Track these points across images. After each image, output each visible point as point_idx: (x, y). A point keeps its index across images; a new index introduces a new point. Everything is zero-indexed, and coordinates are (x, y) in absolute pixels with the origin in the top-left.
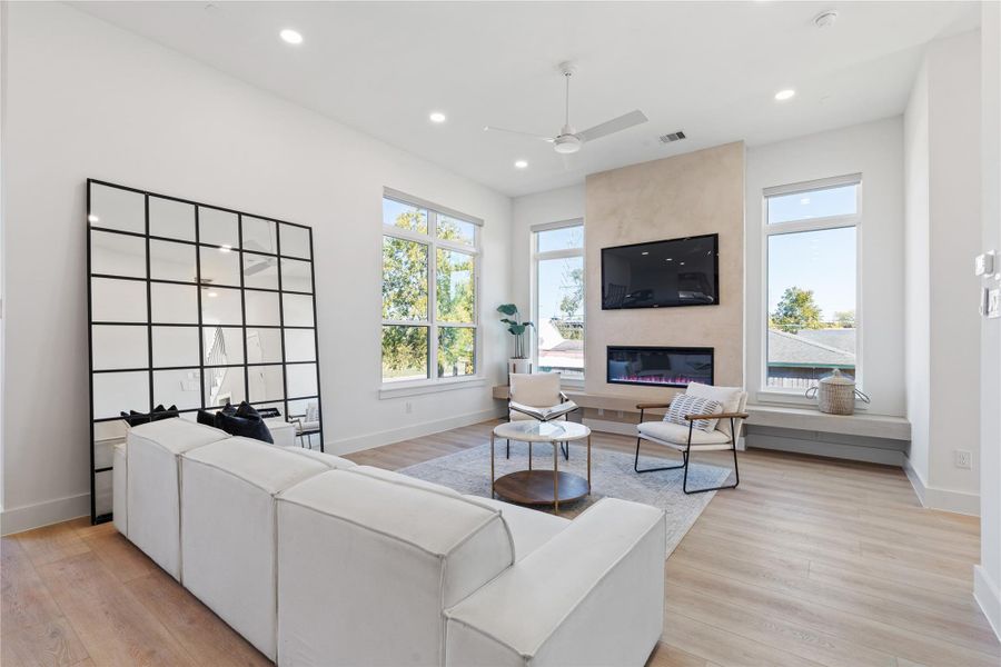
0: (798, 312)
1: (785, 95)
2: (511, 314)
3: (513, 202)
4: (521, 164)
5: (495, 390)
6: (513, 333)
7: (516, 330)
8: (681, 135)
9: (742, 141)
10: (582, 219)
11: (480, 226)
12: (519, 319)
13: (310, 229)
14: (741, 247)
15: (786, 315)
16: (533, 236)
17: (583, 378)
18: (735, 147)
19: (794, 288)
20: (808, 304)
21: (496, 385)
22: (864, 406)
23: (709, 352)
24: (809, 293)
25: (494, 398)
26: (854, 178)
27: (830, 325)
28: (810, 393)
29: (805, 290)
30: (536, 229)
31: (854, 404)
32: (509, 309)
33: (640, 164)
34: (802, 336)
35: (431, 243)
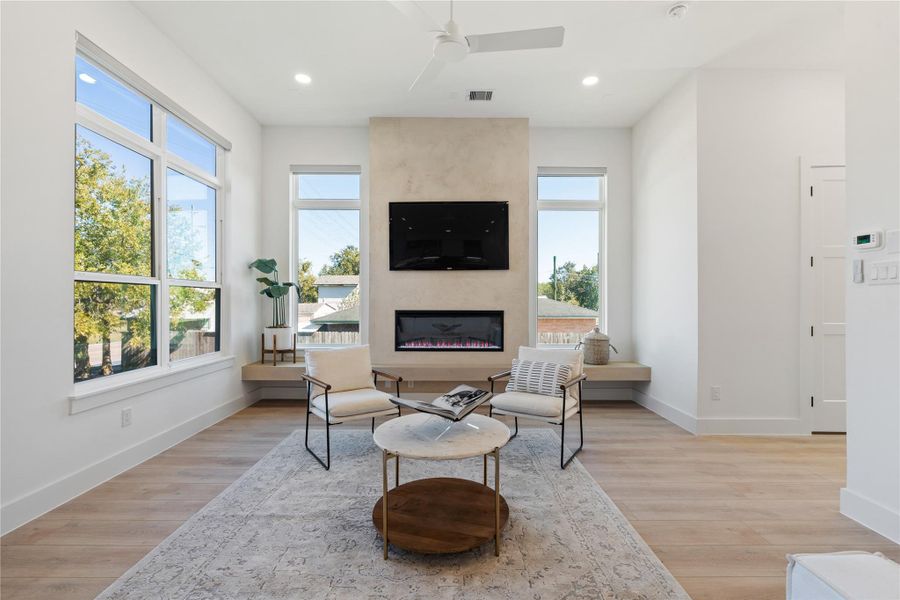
1: (590, 81)
2: (269, 272)
3: (264, 131)
4: (303, 79)
5: (244, 370)
6: (270, 295)
7: (275, 291)
8: (488, 96)
9: (527, 119)
10: (359, 167)
12: (279, 277)
16: (293, 178)
18: (522, 123)
21: (245, 364)
23: (498, 315)
25: (245, 382)
26: (600, 171)
30: (297, 170)
32: (266, 265)
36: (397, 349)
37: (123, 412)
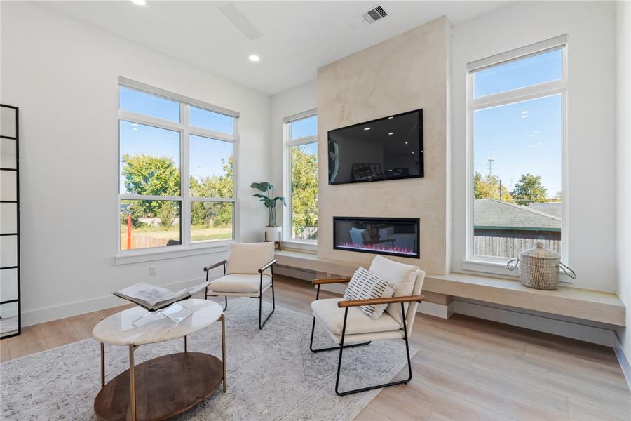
0: (530, 191)
2: (265, 190)
3: (270, 99)
4: (254, 58)
6: (267, 206)
7: (270, 203)
9: (444, 17)
11: (237, 117)
12: (269, 194)
13: (17, 109)
14: (444, 120)
15: (520, 193)
16: (285, 127)
17: (316, 244)
19: (528, 175)
20: (536, 186)
22: (568, 279)
23: (417, 222)
24: (538, 178)
27: (553, 200)
28: (513, 264)
29: (535, 176)
31: (558, 278)
32: (263, 186)
33: (357, 53)
34: (531, 208)
35: (183, 130)
36: (335, 248)
37: (150, 268)
